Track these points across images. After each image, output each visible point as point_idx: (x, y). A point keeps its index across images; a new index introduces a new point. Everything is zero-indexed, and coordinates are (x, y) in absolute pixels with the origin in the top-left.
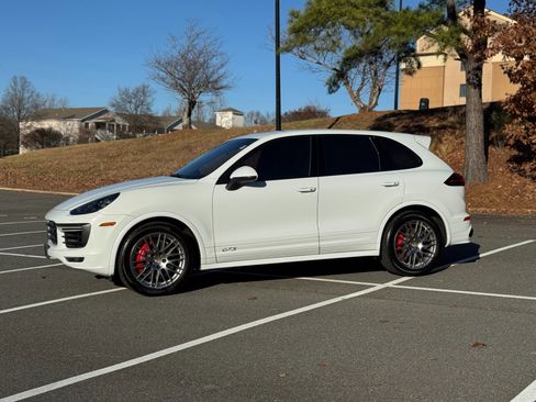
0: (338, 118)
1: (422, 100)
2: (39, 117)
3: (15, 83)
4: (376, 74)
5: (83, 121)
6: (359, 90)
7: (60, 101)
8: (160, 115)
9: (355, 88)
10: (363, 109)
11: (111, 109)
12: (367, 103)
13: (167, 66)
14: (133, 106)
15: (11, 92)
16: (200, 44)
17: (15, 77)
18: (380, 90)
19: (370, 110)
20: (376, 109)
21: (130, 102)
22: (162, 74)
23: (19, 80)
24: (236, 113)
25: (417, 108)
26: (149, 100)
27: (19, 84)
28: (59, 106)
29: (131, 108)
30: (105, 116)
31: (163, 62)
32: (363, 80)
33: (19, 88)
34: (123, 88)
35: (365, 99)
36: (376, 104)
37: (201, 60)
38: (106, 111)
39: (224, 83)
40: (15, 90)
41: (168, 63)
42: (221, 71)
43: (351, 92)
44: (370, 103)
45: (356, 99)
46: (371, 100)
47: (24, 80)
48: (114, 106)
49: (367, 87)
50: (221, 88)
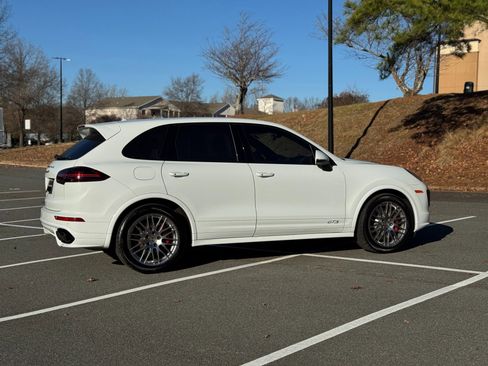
0: (387, 102)
1: (467, 84)
2: (102, 105)
3: (82, 76)
4: (421, 60)
5: (140, 108)
6: (404, 75)
7: (121, 90)
8: (208, 102)
9: (400, 73)
10: (408, 93)
11: (165, 97)
12: (412, 88)
13: (221, 57)
14: (184, 94)
16: (252, 35)
17: (82, 71)
18: (425, 75)
19: (415, 94)
20: (421, 93)
21: (182, 91)
22: (217, 64)
23: (85, 73)
24: (277, 99)
25: (462, 92)
26: (199, 88)
27: (85, 76)
28: (120, 95)
29: (182, 96)
30: (160, 103)
31: (217, 53)
32: (408, 65)
33: (85, 80)
34: (175, 78)
35: (410, 84)
36: (421, 88)
37: (252, 51)
38: (160, 99)
39: (274, 72)
41: (222, 54)
42: (271, 61)
43: (396, 77)
44: (415, 88)
45: (401, 83)
46: (416, 85)
47: (89, 73)
48: (167, 94)
49: (412, 72)
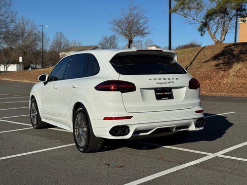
0: (204, 47)
3: (57, 35)
4: (224, 24)
6: (215, 32)
7: (78, 43)
9: (213, 31)
10: (217, 42)
11: (99, 46)
12: (219, 39)
14: (109, 44)
15: (56, 39)
17: (57, 33)
18: (226, 32)
19: (221, 43)
20: (224, 42)
23: (59, 34)
26: (116, 41)
27: (59, 36)
28: (77, 45)
29: (108, 46)
32: (217, 27)
33: (59, 37)
35: (218, 37)
36: (224, 39)
40: (57, 38)
43: (211, 34)
44: (221, 39)
45: (213, 37)
46: (221, 37)
49: (220, 31)
50: (145, 34)
